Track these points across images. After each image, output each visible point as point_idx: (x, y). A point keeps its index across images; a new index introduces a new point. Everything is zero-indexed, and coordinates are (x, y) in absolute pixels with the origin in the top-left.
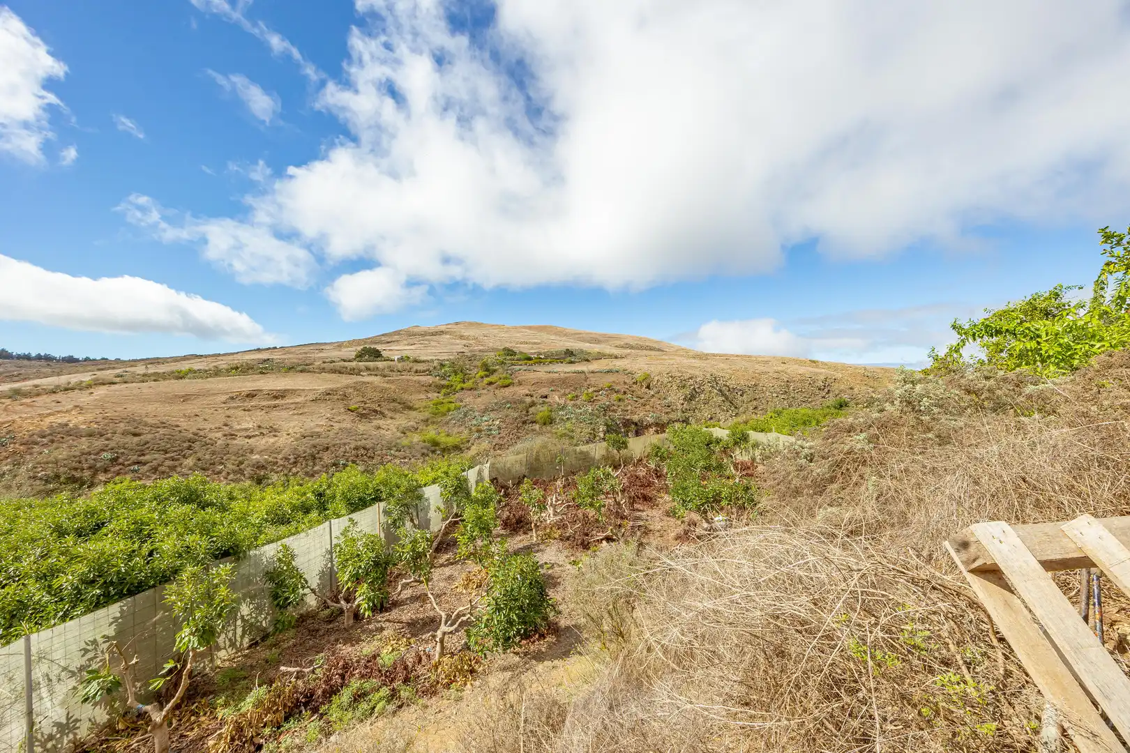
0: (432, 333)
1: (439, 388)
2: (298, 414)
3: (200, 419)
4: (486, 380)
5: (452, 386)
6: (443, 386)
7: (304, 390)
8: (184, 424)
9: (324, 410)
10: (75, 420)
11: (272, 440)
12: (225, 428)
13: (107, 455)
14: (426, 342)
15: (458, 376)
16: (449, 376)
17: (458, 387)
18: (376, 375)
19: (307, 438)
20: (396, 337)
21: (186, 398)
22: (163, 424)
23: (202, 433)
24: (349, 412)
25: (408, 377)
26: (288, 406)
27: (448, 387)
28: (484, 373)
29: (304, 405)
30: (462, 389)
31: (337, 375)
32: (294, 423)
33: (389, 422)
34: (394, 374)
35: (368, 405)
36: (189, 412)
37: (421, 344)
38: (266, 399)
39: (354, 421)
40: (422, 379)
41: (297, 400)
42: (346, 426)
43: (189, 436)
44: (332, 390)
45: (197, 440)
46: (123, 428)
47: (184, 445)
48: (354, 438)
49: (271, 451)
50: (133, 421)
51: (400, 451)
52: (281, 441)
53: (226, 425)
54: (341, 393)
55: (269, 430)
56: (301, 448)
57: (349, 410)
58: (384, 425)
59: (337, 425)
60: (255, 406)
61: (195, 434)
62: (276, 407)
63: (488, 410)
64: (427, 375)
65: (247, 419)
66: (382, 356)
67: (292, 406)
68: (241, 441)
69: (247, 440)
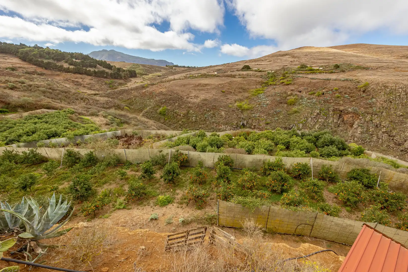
0: (283, 55)
1: (262, 83)
2: (206, 92)
3: (184, 92)
4: (281, 81)
5: (268, 83)
6: (264, 83)
7: (212, 84)
8: (180, 93)
9: (214, 92)
10: (164, 90)
11: (196, 100)
13: (164, 100)
14: (276, 60)
15: (272, 78)
16: (269, 78)
17: (270, 83)
18: (241, 78)
19: (203, 101)
21: (184, 85)
23: (183, 96)
27: (266, 83)
28: (283, 77)
31: (227, 78)
32: (204, 95)
33: (234, 97)
34: (248, 77)
35: (230, 90)
36: (183, 90)
37: (274, 61)
38: (201, 87)
39: (221, 96)
40: (258, 79)
41: (208, 88)
42: (217, 97)
43: (180, 97)
44: (220, 84)
45: (181, 98)
46: (170, 93)
47: (178, 99)
48: (215, 102)
49: (194, 103)
50: (172, 92)
51: (225, 108)
52: (197, 101)
53: (188, 94)
54: (222, 85)
55: (196, 97)
56: (200, 104)
57: (222, 92)
58: (231, 98)
59: (214, 97)
60: (197, 89)
61: (181, 97)
62: (202, 90)
63: (270, 96)
64: (260, 77)
65: (194, 93)
66: (250, 69)
67: (206, 89)
68: (189, 100)
69: (191, 99)
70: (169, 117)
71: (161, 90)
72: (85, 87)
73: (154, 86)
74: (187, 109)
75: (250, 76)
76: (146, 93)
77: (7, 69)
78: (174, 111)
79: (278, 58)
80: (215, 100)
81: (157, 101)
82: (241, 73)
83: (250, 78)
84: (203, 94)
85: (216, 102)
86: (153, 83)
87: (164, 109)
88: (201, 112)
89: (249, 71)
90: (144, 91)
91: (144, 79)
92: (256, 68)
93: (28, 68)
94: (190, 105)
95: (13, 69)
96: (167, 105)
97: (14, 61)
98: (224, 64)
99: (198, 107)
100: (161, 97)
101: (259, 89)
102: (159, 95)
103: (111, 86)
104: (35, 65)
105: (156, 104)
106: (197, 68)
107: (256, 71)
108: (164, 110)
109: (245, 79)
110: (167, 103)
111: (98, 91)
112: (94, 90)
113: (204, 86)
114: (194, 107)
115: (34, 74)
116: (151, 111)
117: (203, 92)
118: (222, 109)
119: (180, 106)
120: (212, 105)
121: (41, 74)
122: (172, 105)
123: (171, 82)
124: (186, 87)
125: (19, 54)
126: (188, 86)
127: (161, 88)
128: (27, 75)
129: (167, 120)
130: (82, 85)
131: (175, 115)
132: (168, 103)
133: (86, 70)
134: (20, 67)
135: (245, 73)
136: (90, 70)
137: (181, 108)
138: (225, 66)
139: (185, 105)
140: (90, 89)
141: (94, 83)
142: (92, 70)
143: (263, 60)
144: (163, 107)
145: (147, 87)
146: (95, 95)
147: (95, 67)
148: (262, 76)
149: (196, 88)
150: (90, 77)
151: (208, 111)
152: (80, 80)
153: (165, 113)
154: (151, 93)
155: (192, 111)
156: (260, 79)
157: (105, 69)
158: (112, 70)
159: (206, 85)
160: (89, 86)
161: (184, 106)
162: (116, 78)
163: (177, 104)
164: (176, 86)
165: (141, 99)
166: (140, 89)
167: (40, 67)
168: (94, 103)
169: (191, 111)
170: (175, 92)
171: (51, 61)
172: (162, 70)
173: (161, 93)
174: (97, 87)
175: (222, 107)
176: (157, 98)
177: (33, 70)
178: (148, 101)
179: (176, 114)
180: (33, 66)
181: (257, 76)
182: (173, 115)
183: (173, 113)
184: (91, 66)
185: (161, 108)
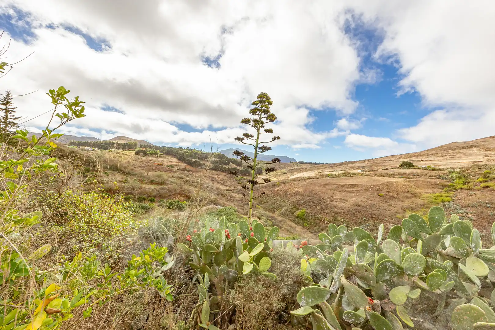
0: (463, 147)
1: (443, 186)
2: (356, 195)
3: (325, 193)
4: (483, 184)
5: (454, 186)
6: (446, 186)
7: (362, 185)
8: (321, 195)
9: (367, 195)
10: (300, 190)
11: (343, 204)
12: (331, 198)
13: (302, 202)
14: (455, 154)
15: (461, 180)
16: (454, 180)
17: (459, 187)
18: (403, 178)
19: (355, 206)
20: (435, 152)
21: (325, 185)
22: (316, 194)
23: (325, 198)
24: (379, 196)
25: (423, 179)
26: (354, 191)
27: (450, 186)
28: (483, 179)
29: (360, 191)
30: (461, 189)
31: (382, 177)
32: (353, 199)
33: (399, 203)
34: (415, 177)
35: (390, 194)
36: (324, 191)
37: (450, 155)
38: (347, 188)
39: (379, 201)
40: (433, 180)
41: (358, 189)
42: (373, 202)
43: (321, 199)
44: (374, 186)
45: (322, 201)
46: (308, 194)
47: (319, 202)
48: (373, 209)
49: (341, 208)
50: (310, 192)
51: (392, 219)
52: (346, 205)
53: (332, 196)
54: (378, 187)
55: (344, 200)
56: (351, 210)
57: (379, 195)
58: (395, 204)
59: (370, 202)
60: (343, 190)
61: (323, 198)
62: (349, 191)
63: (468, 206)
64: (437, 178)
65: (339, 195)
66: (413, 166)
67: (355, 191)
68: (334, 203)
69: (336, 203)
70: (309, 223)
71: (297, 189)
72: (218, 182)
73: (287, 184)
74: (333, 214)
75: (418, 176)
76: (279, 192)
77: (168, 167)
78: (316, 216)
79: (456, 151)
80: (372, 206)
81: (293, 202)
82: (402, 171)
83: (418, 178)
84: (351, 197)
85: (375, 209)
86: (285, 182)
87: (304, 212)
88: (354, 221)
89: (412, 169)
90: (276, 189)
91: (270, 176)
92: (422, 165)
93: (180, 166)
94: (336, 210)
95: (172, 166)
96: (307, 207)
97: (173, 160)
98: (366, 160)
99: (348, 213)
100: (299, 197)
101: (438, 194)
102: (295, 195)
103: (240, 182)
104: (186, 163)
105: (293, 205)
106: (330, 164)
107: (425, 169)
108: (303, 214)
109: (409, 179)
110: (306, 205)
111: (230, 187)
112: (226, 186)
113: (351, 187)
114: (343, 213)
115: (185, 171)
116: (287, 212)
117: (351, 194)
118: (387, 219)
119: (323, 210)
120: (370, 212)
121: (189, 171)
122: (312, 208)
123: (307, 181)
124: (326, 187)
125: (178, 155)
126: (329, 187)
127: (296, 188)
128: (181, 171)
129: (306, 226)
130: (217, 181)
131: (316, 221)
132: (308, 205)
133: (222, 167)
134: (176, 165)
135: (408, 171)
136: (225, 168)
137: (325, 212)
138: (369, 163)
139: (330, 209)
140: (223, 184)
141: (226, 179)
142: (227, 167)
143: (428, 155)
144: (301, 209)
145: (279, 185)
146: (227, 190)
147: (228, 164)
148: (439, 175)
149: (341, 189)
150: (224, 174)
151: (365, 220)
152: (216, 176)
153: (304, 217)
154: (285, 192)
155: (341, 219)
156: (438, 181)
157: (236, 166)
158: (242, 167)
159: (354, 186)
160: (222, 182)
161: (328, 211)
162: (244, 175)
163: (318, 208)
164: (314, 185)
165: (273, 198)
166: (272, 187)
167: (189, 164)
168: (231, 199)
169: (339, 218)
170: (314, 192)
171: (197, 160)
172: (286, 167)
173: (297, 193)
174: (229, 183)
175: (386, 217)
176: (294, 199)
177: (184, 168)
178: (282, 200)
179: (318, 219)
180: (184, 164)
181: (430, 176)
182: (315, 220)
183: (314, 218)
184: (226, 164)
185: (299, 210)
